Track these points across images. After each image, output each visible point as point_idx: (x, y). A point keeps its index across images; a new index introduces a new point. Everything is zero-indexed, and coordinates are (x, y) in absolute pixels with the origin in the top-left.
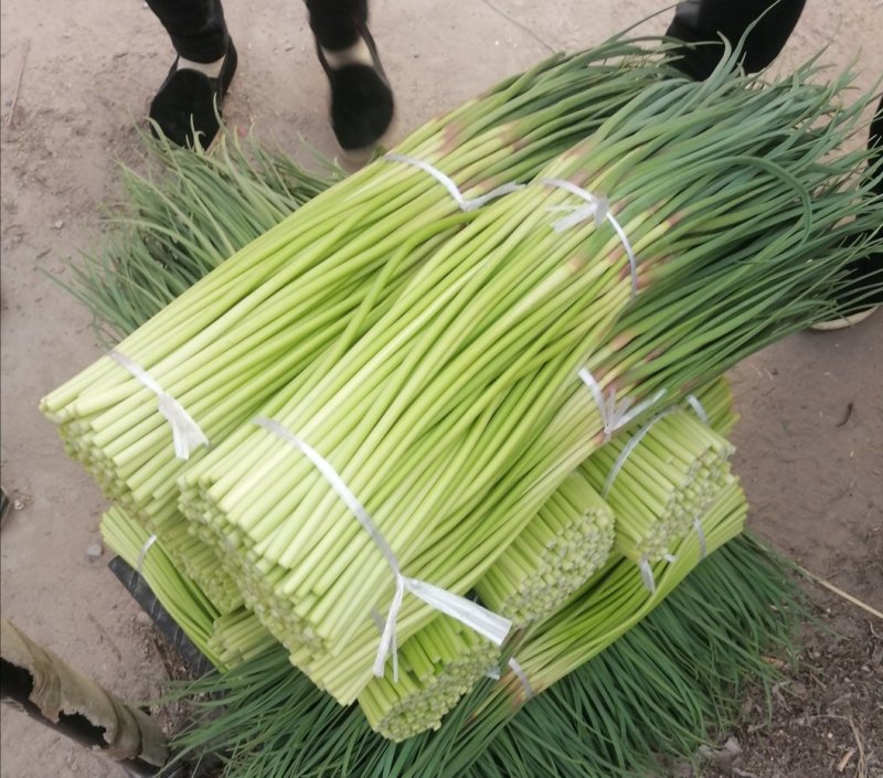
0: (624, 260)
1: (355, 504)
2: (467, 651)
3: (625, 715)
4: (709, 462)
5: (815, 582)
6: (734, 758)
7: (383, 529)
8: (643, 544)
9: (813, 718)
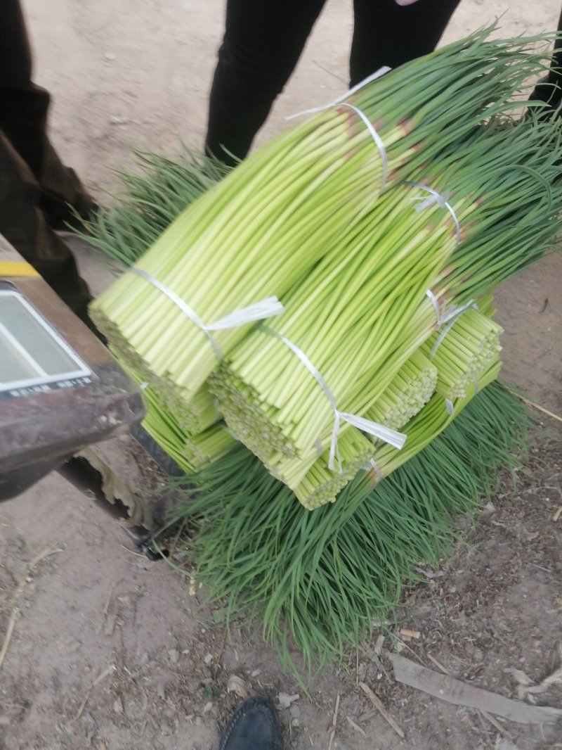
0: (453, 226)
1: (314, 370)
2: (357, 454)
3: (431, 490)
4: (491, 339)
5: (533, 406)
6: (491, 514)
7: (328, 384)
8: (454, 388)
9: (537, 489)
